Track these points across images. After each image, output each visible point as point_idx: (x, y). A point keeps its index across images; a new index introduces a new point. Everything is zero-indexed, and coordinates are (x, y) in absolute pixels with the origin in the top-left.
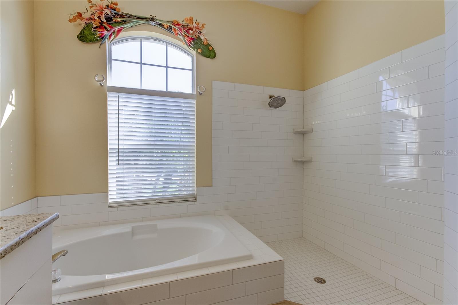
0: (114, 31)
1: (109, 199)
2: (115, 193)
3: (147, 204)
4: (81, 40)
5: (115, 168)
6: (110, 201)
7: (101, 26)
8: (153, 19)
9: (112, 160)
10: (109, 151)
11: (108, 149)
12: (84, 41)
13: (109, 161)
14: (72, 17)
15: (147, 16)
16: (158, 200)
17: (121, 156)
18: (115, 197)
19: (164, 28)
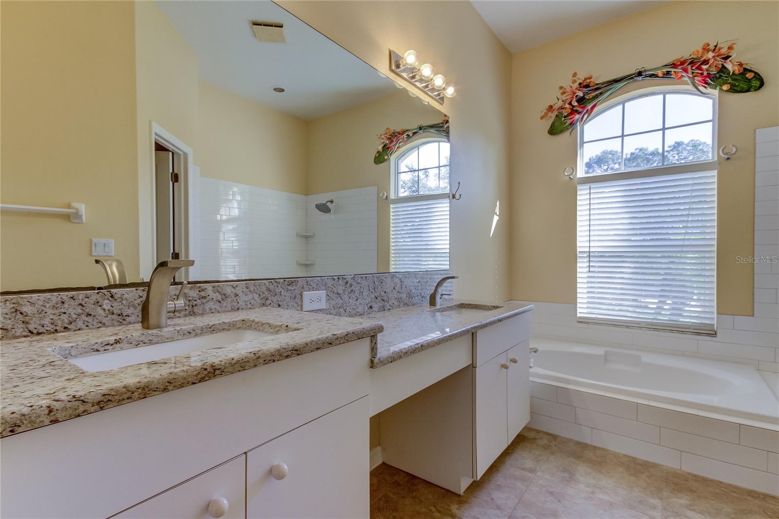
0: (587, 110)
1: (578, 313)
2: (585, 306)
3: (627, 327)
4: (551, 134)
5: (585, 275)
6: (579, 315)
7: (573, 112)
8: (640, 74)
9: (582, 266)
10: (579, 255)
11: (578, 253)
12: (555, 134)
13: (578, 268)
14: (543, 114)
15: (633, 70)
16: (645, 324)
17: (592, 261)
18: (585, 311)
19: (658, 77)
